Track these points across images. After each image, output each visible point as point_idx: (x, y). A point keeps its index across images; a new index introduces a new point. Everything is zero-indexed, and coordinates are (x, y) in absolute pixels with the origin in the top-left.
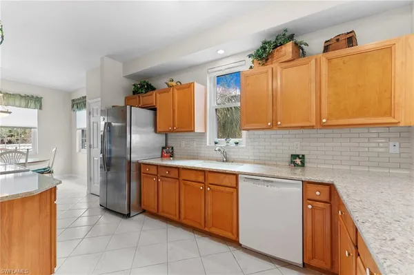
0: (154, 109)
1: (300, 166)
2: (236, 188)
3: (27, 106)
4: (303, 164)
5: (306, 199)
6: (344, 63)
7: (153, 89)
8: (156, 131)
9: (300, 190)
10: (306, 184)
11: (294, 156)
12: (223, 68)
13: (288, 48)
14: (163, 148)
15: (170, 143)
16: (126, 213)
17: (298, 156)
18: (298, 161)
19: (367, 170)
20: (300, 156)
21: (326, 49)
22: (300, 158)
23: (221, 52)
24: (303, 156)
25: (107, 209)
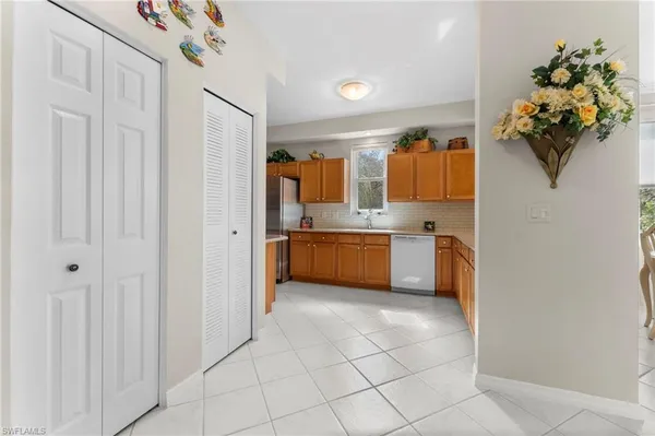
0: (297, 180)
2: (389, 245)
4: (434, 227)
5: (438, 247)
7: (293, 159)
8: (298, 201)
9: (433, 243)
10: (438, 237)
11: (427, 223)
13: (425, 143)
15: (308, 214)
18: (430, 226)
20: (431, 222)
21: (449, 147)
22: (431, 224)
24: (434, 222)
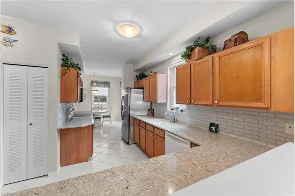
0: (143, 88)
1: (214, 132)
2: (164, 138)
3: (105, 87)
4: (216, 131)
6: (229, 59)
8: (144, 100)
12: (175, 62)
14: (149, 110)
15: (153, 107)
16: (127, 141)
17: (214, 124)
18: (213, 128)
19: (265, 145)
20: (216, 125)
22: (215, 127)
23: (171, 54)
24: (218, 125)
25: (123, 139)
